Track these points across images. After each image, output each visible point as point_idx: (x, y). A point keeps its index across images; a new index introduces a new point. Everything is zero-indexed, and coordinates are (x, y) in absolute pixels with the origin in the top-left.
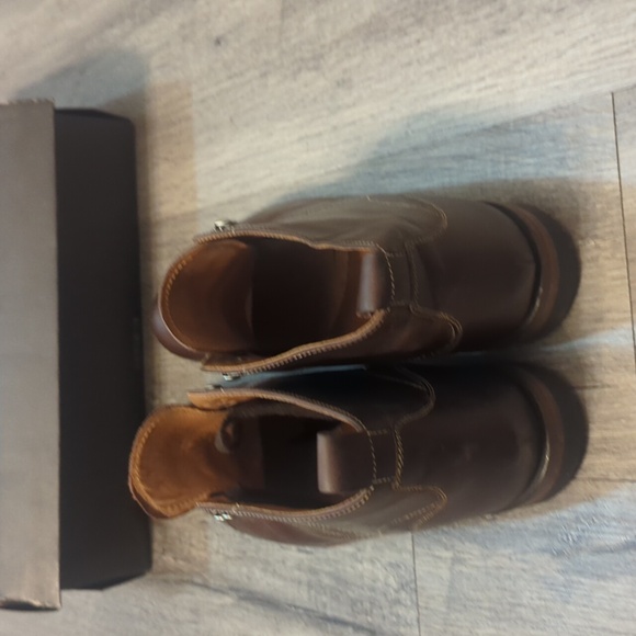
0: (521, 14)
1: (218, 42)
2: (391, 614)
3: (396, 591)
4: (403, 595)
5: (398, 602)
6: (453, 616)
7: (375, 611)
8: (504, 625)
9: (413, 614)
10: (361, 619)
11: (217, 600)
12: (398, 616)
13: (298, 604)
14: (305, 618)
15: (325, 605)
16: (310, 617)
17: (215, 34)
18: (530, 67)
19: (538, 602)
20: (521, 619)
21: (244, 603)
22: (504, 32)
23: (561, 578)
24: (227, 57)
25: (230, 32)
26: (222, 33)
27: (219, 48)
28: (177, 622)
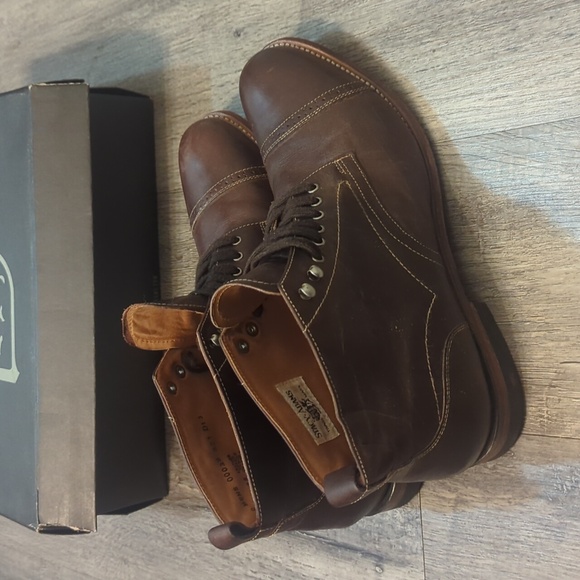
0: (532, 35)
1: (237, 34)
2: (398, 543)
3: (403, 525)
4: (409, 528)
5: (404, 533)
6: (455, 548)
7: (382, 540)
8: (502, 557)
9: (418, 544)
10: (369, 546)
12: (404, 545)
14: (317, 543)
16: (320, 542)
17: (235, 27)
19: (534, 540)
20: (518, 553)
22: (515, 50)
23: (556, 521)
24: (246, 48)
25: (249, 26)
26: (241, 26)
27: (239, 39)
28: (193, 541)
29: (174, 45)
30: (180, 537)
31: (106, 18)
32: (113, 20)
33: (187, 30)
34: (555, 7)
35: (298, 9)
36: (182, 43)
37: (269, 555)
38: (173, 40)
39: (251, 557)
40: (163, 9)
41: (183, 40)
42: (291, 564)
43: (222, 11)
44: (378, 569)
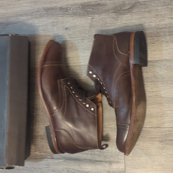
0: (158, 41)
1: (67, 29)
2: (117, 158)
7: (112, 158)
10: (107, 160)
11: (56, 161)
12: (119, 158)
13: (87, 159)
14: (89, 162)
15: (96, 158)
16: (91, 161)
17: (66, 27)
18: (160, 51)
21: (67, 161)
22: (154, 43)
24: (69, 33)
25: (71, 27)
26: (68, 27)
27: (67, 30)
28: (40, 168)
29: (40, 28)
30: (34, 168)
31: (10, 17)
32: (13, 18)
33: (46, 25)
34: (164, 36)
35: (89, 26)
36: (44, 28)
37: (71, 168)
38: (40, 27)
39: (64, 169)
40: (36, 18)
41: (44, 27)
42: (79, 169)
43: (61, 22)
44: (110, 165)
